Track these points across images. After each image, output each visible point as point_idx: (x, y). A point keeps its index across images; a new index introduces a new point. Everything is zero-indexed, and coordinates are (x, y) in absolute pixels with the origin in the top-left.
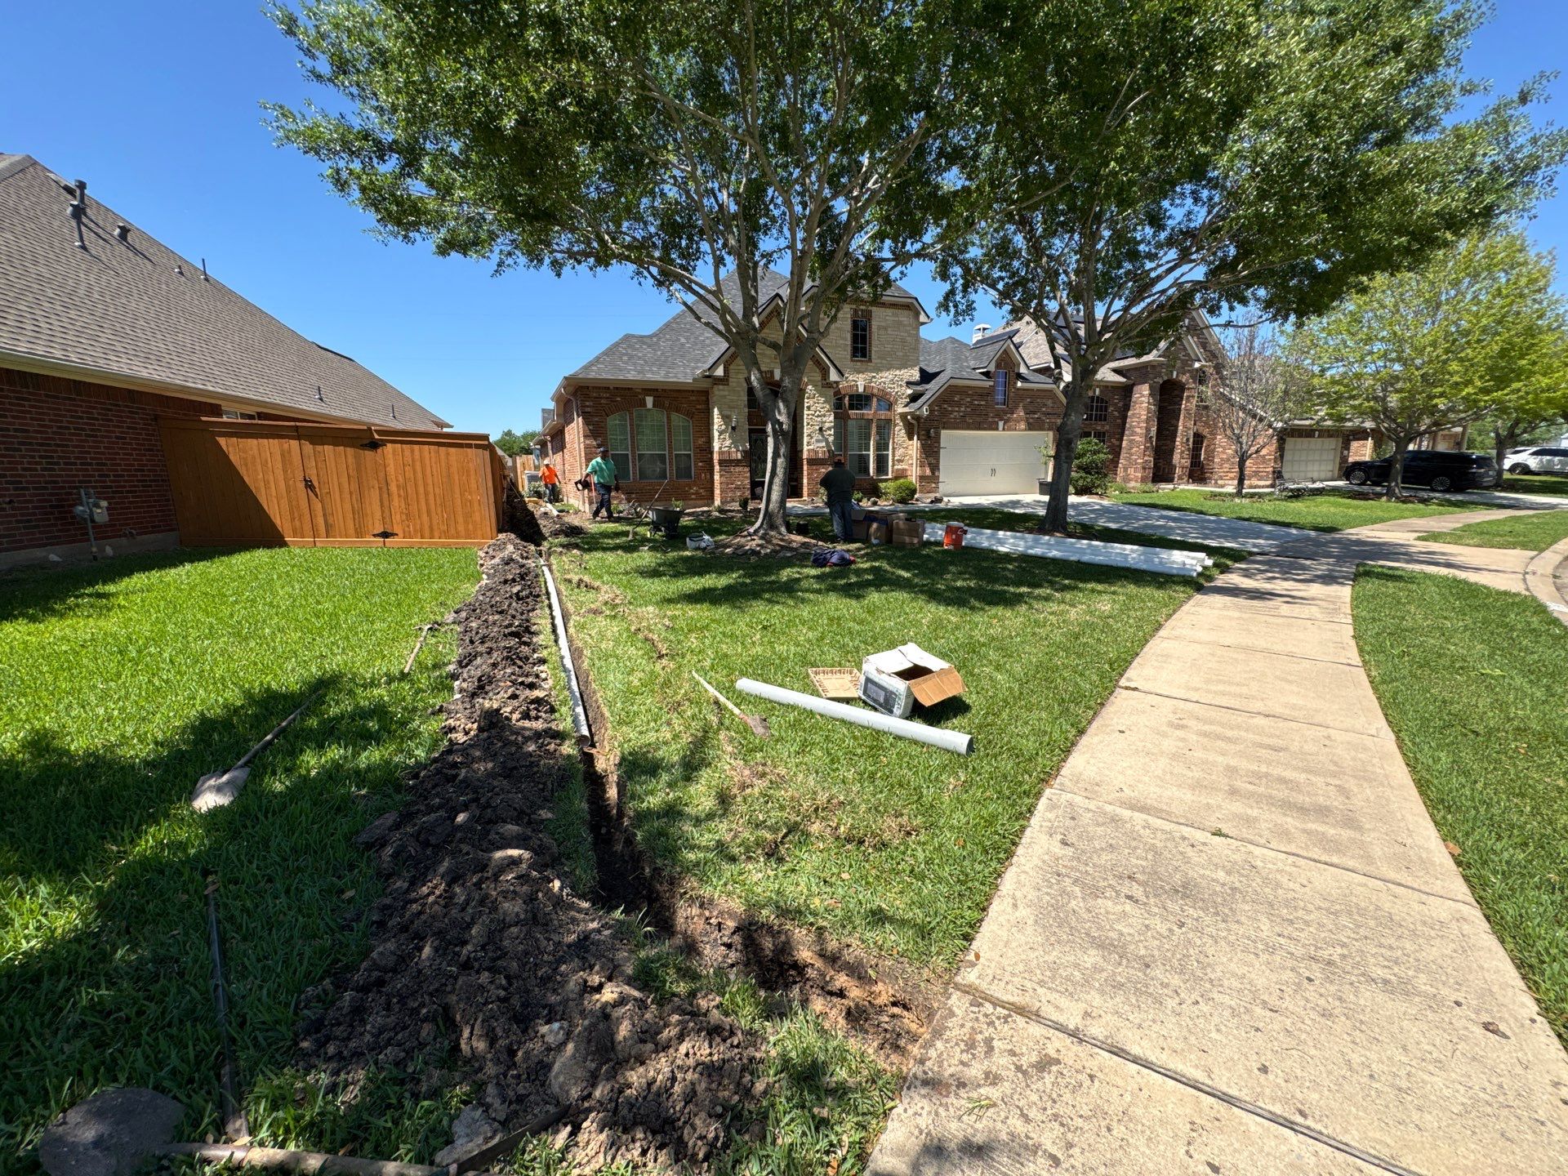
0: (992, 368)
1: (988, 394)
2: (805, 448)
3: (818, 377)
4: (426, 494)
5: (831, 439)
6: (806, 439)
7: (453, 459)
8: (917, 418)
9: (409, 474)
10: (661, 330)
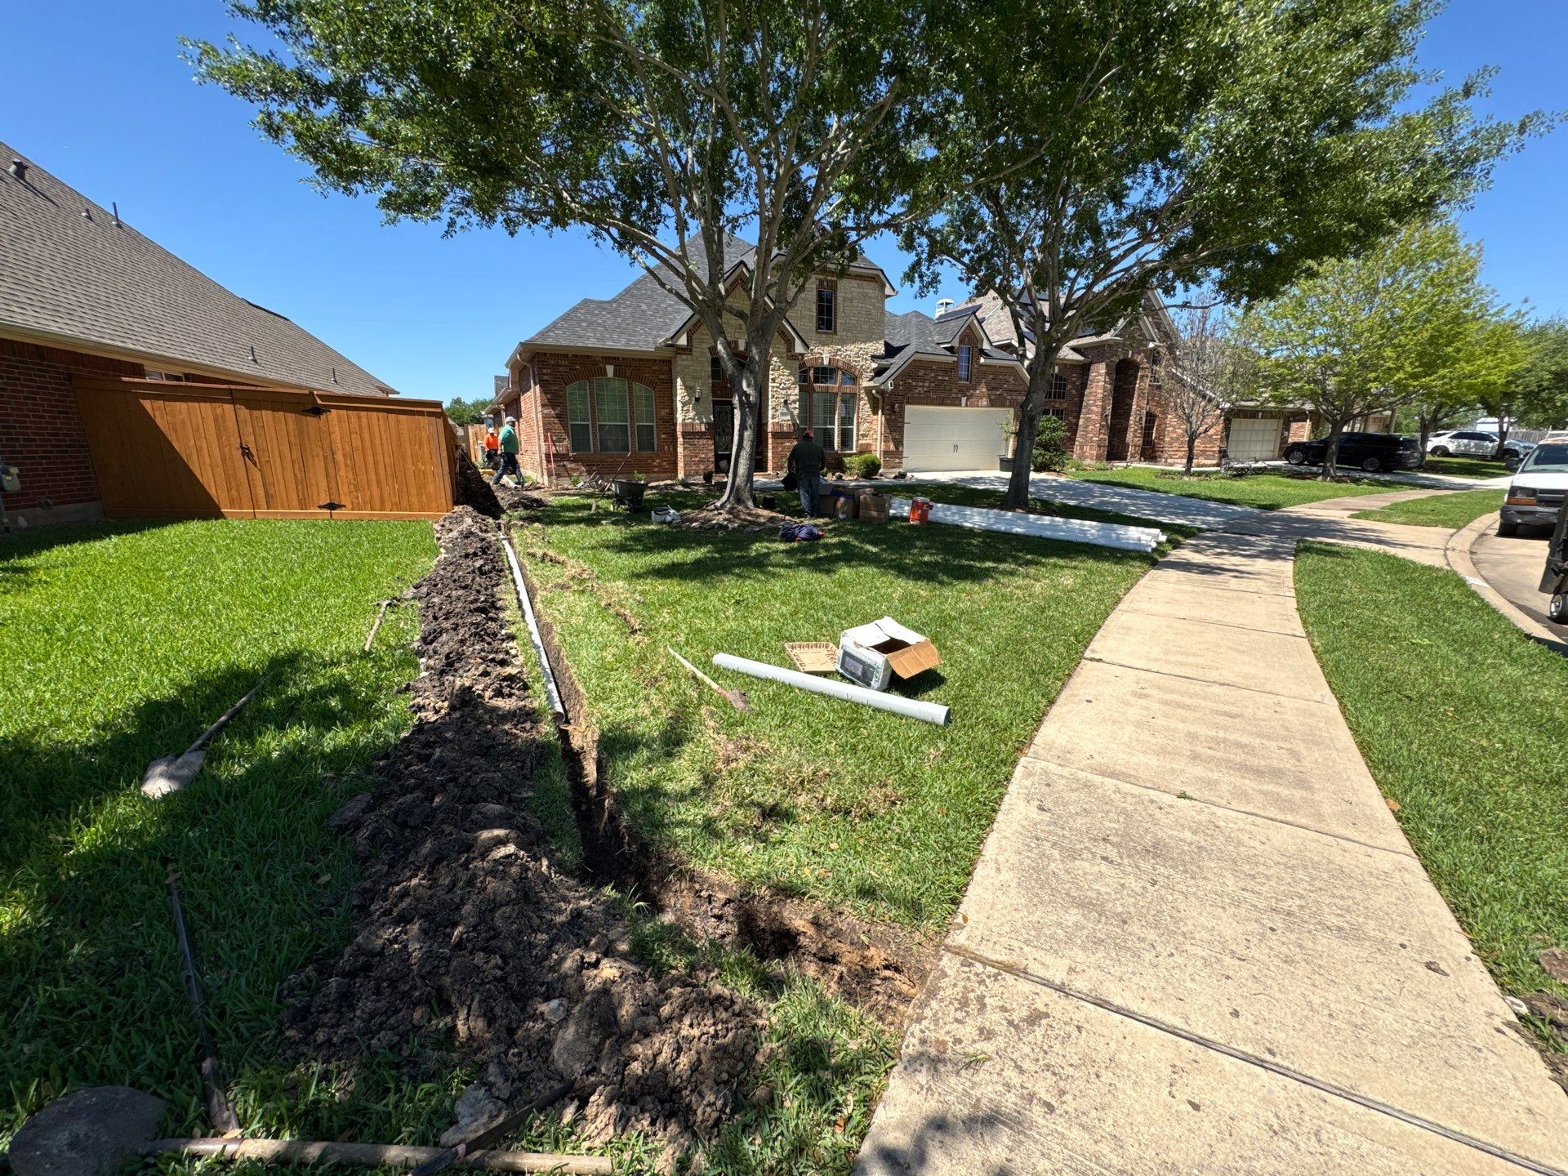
0: (956, 343)
1: (952, 370)
2: (770, 421)
3: (783, 348)
4: (376, 463)
5: (796, 412)
6: (770, 412)
7: (404, 428)
8: (882, 393)
9: (357, 443)
10: (621, 296)
